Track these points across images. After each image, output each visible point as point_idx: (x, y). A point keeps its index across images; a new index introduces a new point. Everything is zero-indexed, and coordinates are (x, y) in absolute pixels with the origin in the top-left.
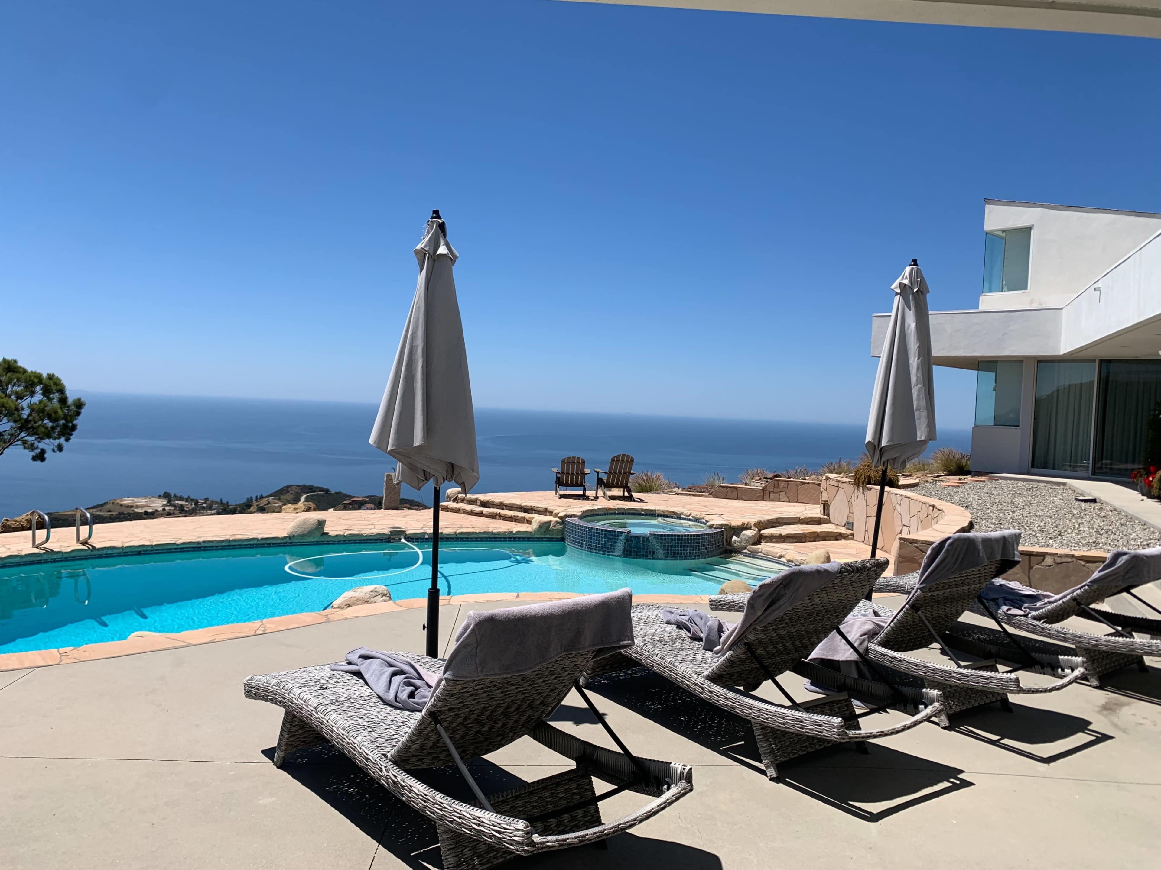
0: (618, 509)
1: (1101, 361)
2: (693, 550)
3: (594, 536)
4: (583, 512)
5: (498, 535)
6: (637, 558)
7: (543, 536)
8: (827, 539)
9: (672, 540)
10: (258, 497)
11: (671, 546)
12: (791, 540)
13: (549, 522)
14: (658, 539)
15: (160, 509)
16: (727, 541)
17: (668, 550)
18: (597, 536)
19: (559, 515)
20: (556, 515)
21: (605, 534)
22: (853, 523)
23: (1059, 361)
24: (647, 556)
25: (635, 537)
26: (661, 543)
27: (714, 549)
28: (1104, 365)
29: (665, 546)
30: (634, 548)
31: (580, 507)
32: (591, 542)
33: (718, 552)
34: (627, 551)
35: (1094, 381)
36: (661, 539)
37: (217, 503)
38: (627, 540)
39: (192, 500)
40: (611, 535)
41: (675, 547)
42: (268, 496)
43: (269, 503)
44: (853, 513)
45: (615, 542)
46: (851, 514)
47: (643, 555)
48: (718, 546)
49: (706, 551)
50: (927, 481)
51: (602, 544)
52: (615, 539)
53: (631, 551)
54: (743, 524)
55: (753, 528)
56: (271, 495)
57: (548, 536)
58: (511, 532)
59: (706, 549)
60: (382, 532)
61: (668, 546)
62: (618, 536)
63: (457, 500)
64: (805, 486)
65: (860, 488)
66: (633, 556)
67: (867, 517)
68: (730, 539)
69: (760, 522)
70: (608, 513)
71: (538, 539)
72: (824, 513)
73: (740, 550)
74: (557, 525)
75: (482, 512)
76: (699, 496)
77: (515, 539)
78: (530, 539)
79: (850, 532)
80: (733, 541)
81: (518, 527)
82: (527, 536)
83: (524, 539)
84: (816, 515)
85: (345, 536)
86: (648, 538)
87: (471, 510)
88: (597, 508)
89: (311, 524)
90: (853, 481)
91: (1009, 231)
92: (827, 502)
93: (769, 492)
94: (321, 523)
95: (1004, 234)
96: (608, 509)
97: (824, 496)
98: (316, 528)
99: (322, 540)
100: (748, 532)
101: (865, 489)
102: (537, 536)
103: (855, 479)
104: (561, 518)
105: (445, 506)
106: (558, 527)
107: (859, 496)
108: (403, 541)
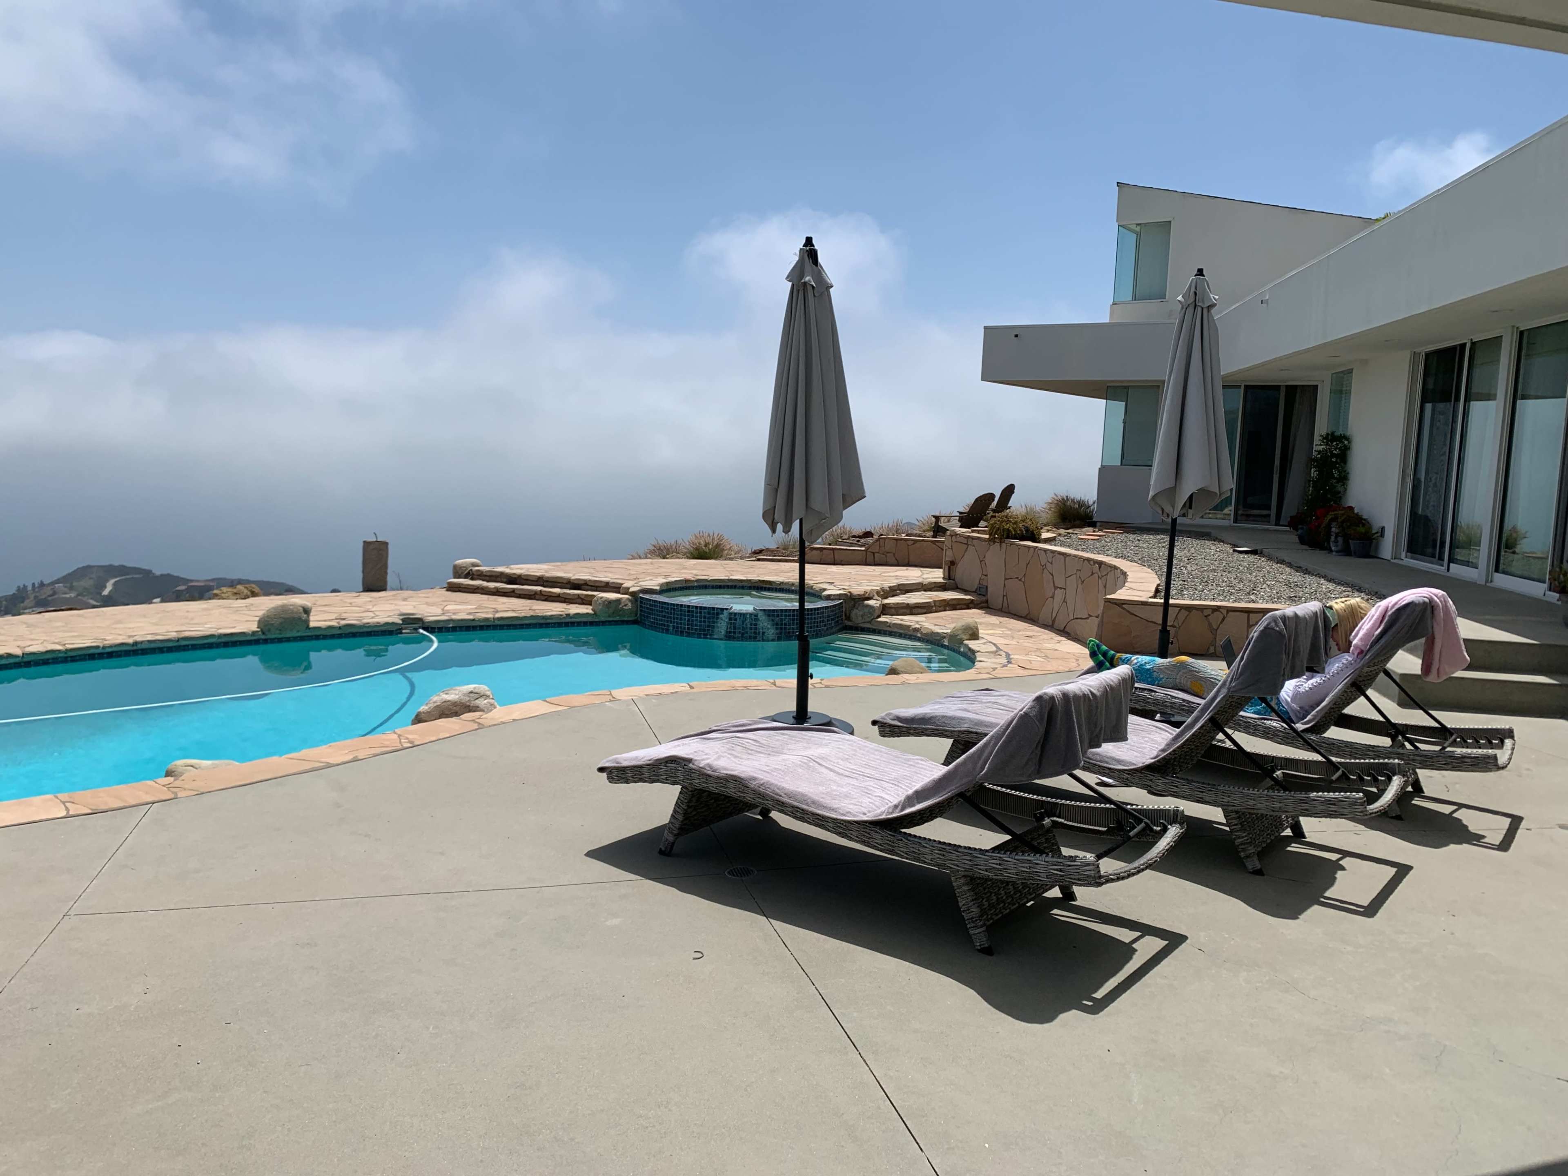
0: (698, 581)
2: (811, 627)
3: (685, 615)
4: (661, 585)
5: (552, 619)
6: (742, 640)
7: (611, 619)
8: (958, 607)
9: (786, 616)
10: (37, 585)
11: (785, 624)
12: (920, 610)
13: (618, 601)
14: (769, 616)
16: (846, 615)
17: (781, 629)
18: (688, 616)
19: (631, 590)
20: (626, 591)
21: (701, 613)
22: (987, 587)
24: (755, 638)
25: (741, 614)
26: (773, 620)
27: (833, 625)
28: (1250, 391)
29: (777, 624)
30: (739, 628)
31: (651, 580)
32: (681, 624)
33: (838, 628)
34: (730, 632)
35: (1237, 411)
36: (773, 616)
38: (730, 619)
40: (709, 613)
41: (789, 624)
43: (54, 593)
44: (986, 575)
45: (714, 622)
46: (983, 577)
47: (750, 637)
48: (838, 622)
49: (825, 628)
51: (696, 625)
52: (713, 618)
53: (735, 633)
54: (865, 592)
55: (876, 597)
56: (58, 581)
57: (618, 618)
58: (568, 615)
59: (825, 625)
60: (390, 620)
61: (782, 624)
62: (718, 614)
63: (470, 575)
64: (918, 545)
65: (997, 545)
66: (738, 639)
67: (1006, 579)
68: (850, 612)
69: (883, 589)
70: (686, 587)
71: (603, 623)
72: (949, 576)
73: (862, 625)
74: (630, 604)
75: (513, 590)
76: (786, 561)
77: (573, 624)
78: (592, 624)
79: (984, 599)
80: (853, 615)
81: (575, 609)
82: (590, 619)
83: (585, 624)
84: (941, 580)
85: (340, 628)
86: (756, 616)
87: (496, 588)
88: (673, 579)
89: (292, 612)
90: (987, 536)
91: (1145, 224)
92: (953, 563)
93: (874, 553)
94: (307, 611)
95: (1138, 229)
96: (687, 581)
97: (948, 556)
98: (300, 619)
99: (309, 634)
100: (871, 602)
101: (1004, 545)
102: (603, 619)
103: (990, 535)
104: (633, 594)
105: (455, 584)
106: (630, 606)
107: (996, 555)
108: (421, 631)
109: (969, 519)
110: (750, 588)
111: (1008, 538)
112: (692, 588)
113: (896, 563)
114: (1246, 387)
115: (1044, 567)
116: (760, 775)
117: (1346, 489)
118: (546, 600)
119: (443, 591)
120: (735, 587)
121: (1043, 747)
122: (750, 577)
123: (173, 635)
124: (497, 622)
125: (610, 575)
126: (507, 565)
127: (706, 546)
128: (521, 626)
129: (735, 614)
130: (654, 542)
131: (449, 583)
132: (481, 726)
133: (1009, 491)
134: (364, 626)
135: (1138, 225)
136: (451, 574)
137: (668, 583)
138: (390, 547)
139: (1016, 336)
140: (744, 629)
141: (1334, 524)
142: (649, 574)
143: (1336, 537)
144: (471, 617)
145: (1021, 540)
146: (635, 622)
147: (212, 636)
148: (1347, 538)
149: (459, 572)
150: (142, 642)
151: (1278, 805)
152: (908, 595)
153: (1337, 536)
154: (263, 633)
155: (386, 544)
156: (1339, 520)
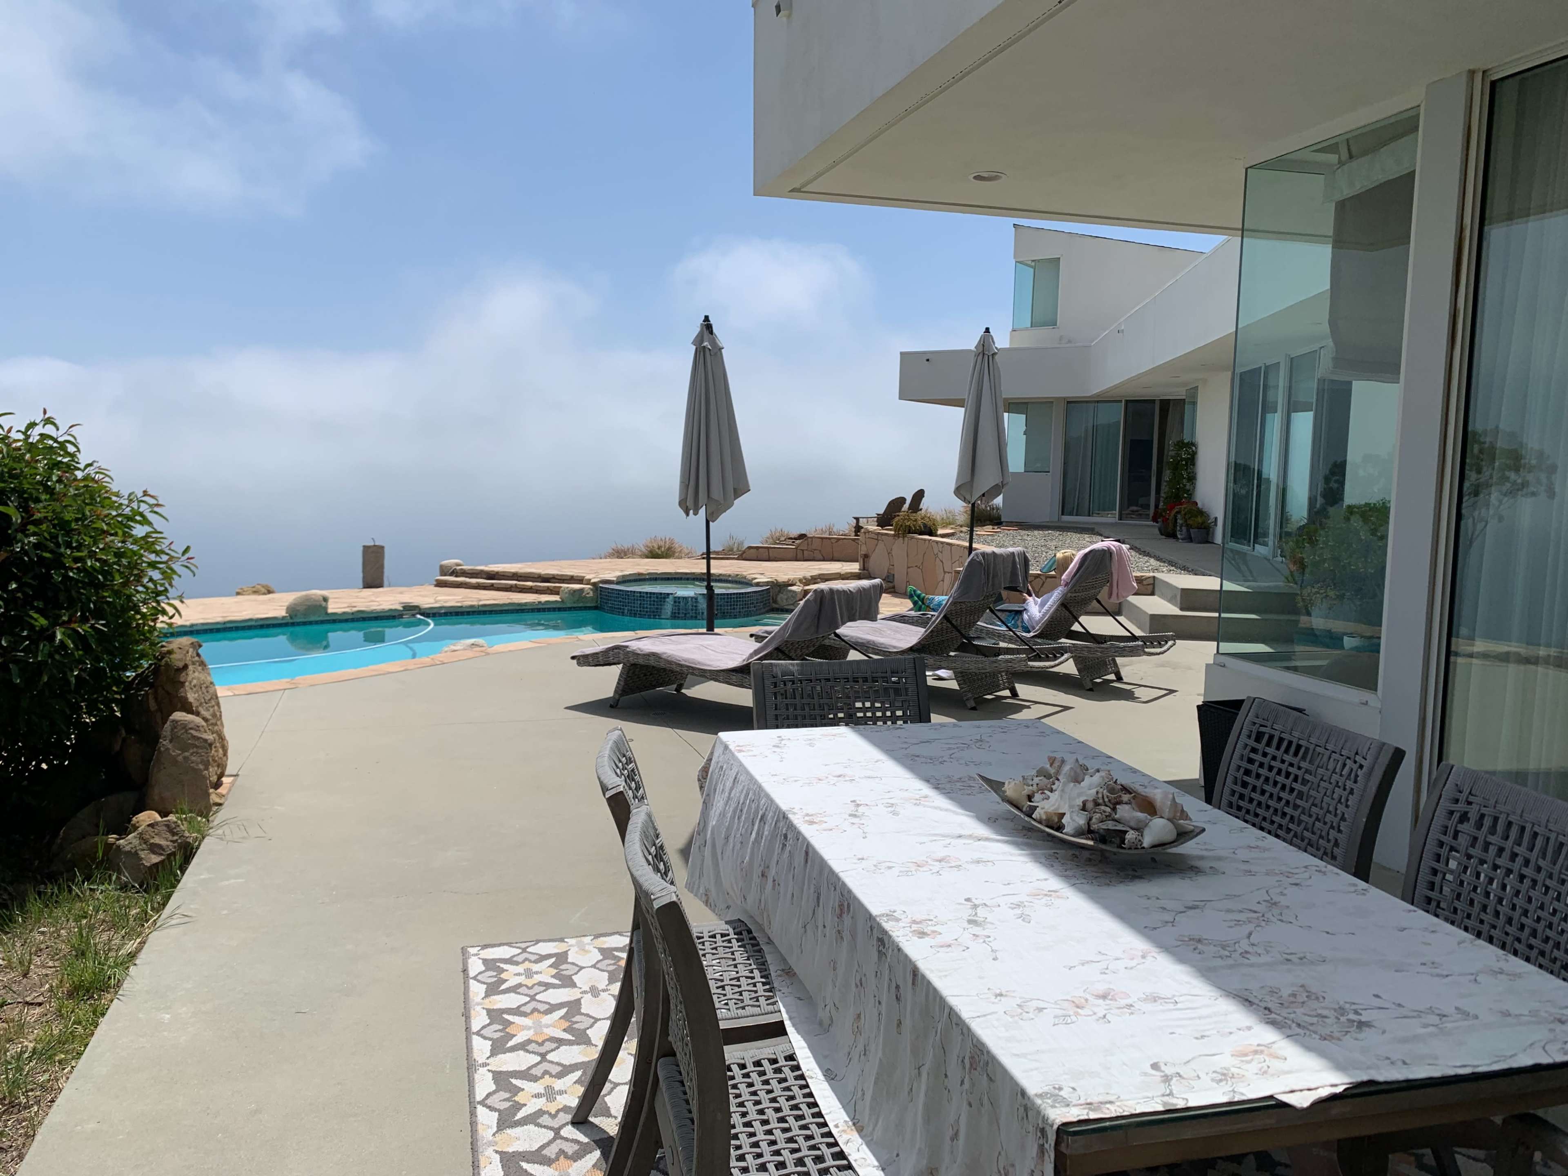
1: (1127, 402)
4: (618, 577)
5: (526, 606)
7: (576, 605)
13: (582, 590)
16: (773, 599)
19: (592, 581)
20: (588, 582)
22: (893, 575)
23: (1087, 402)
24: (696, 617)
28: (1130, 405)
31: (608, 574)
35: (1119, 422)
38: (675, 602)
44: (893, 565)
46: (891, 566)
50: (961, 532)
54: (789, 580)
55: (798, 584)
57: (581, 605)
58: (540, 602)
60: (393, 607)
62: (664, 598)
63: (454, 573)
64: (840, 542)
65: (901, 539)
66: (682, 619)
67: (908, 568)
68: (777, 596)
69: (805, 578)
70: (639, 579)
71: (570, 609)
72: (864, 568)
73: (786, 607)
74: (591, 593)
75: (492, 585)
76: (727, 559)
77: (544, 610)
78: (560, 609)
79: (891, 585)
80: (779, 599)
81: (544, 598)
82: (558, 606)
83: (554, 609)
84: (857, 571)
85: (353, 613)
86: (696, 599)
87: (477, 583)
88: (627, 573)
89: (315, 601)
90: (893, 532)
91: (1039, 261)
92: (866, 556)
93: (803, 550)
94: (325, 599)
95: (1033, 264)
96: (639, 574)
97: (863, 550)
98: (321, 606)
99: (328, 618)
100: (793, 588)
101: (906, 539)
102: (569, 605)
103: (895, 531)
104: (594, 584)
105: (442, 581)
106: (591, 594)
107: (900, 547)
108: (419, 616)
109: (884, 520)
110: (694, 579)
111: (909, 533)
112: (644, 580)
113: (821, 558)
114: (1127, 401)
115: (936, 555)
116: (668, 652)
117: (1194, 488)
118: (520, 592)
119: (432, 588)
120: (681, 579)
121: (819, 619)
122: (693, 571)
123: (219, 620)
124: (481, 609)
125: (575, 571)
126: (486, 565)
127: (659, 548)
128: (501, 612)
129: (679, 598)
130: (614, 546)
131: (437, 580)
132: (488, 654)
133: (919, 495)
134: (372, 612)
135: (1033, 261)
136: (438, 571)
137: (623, 576)
138: (386, 551)
139: (928, 360)
140: (686, 610)
141: (1179, 516)
142: (608, 569)
143: (1181, 528)
144: (459, 604)
145: (920, 534)
146: (596, 608)
147: (251, 620)
148: (1189, 527)
149: (444, 571)
150: (197, 625)
151: (980, 665)
152: (827, 583)
153: (1181, 526)
154: (291, 618)
155: (382, 548)
156: (1183, 512)
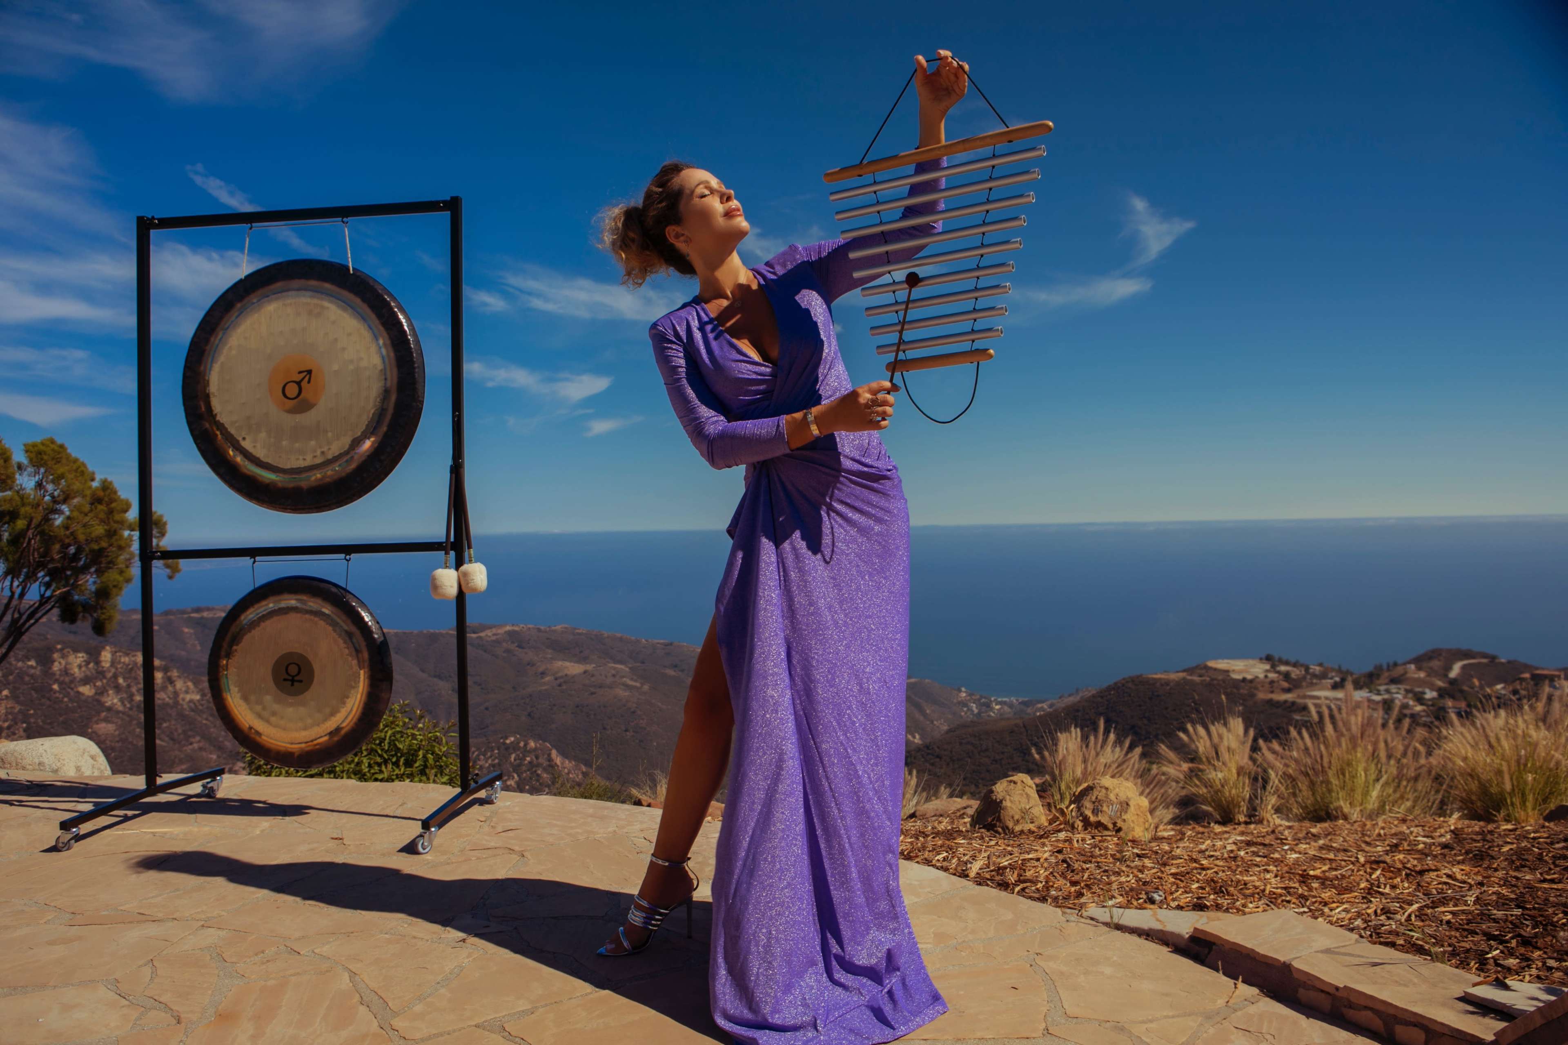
15: (1261, 676)
37: (1332, 670)
39: (1302, 665)
42: (1405, 664)
43: (1406, 673)
